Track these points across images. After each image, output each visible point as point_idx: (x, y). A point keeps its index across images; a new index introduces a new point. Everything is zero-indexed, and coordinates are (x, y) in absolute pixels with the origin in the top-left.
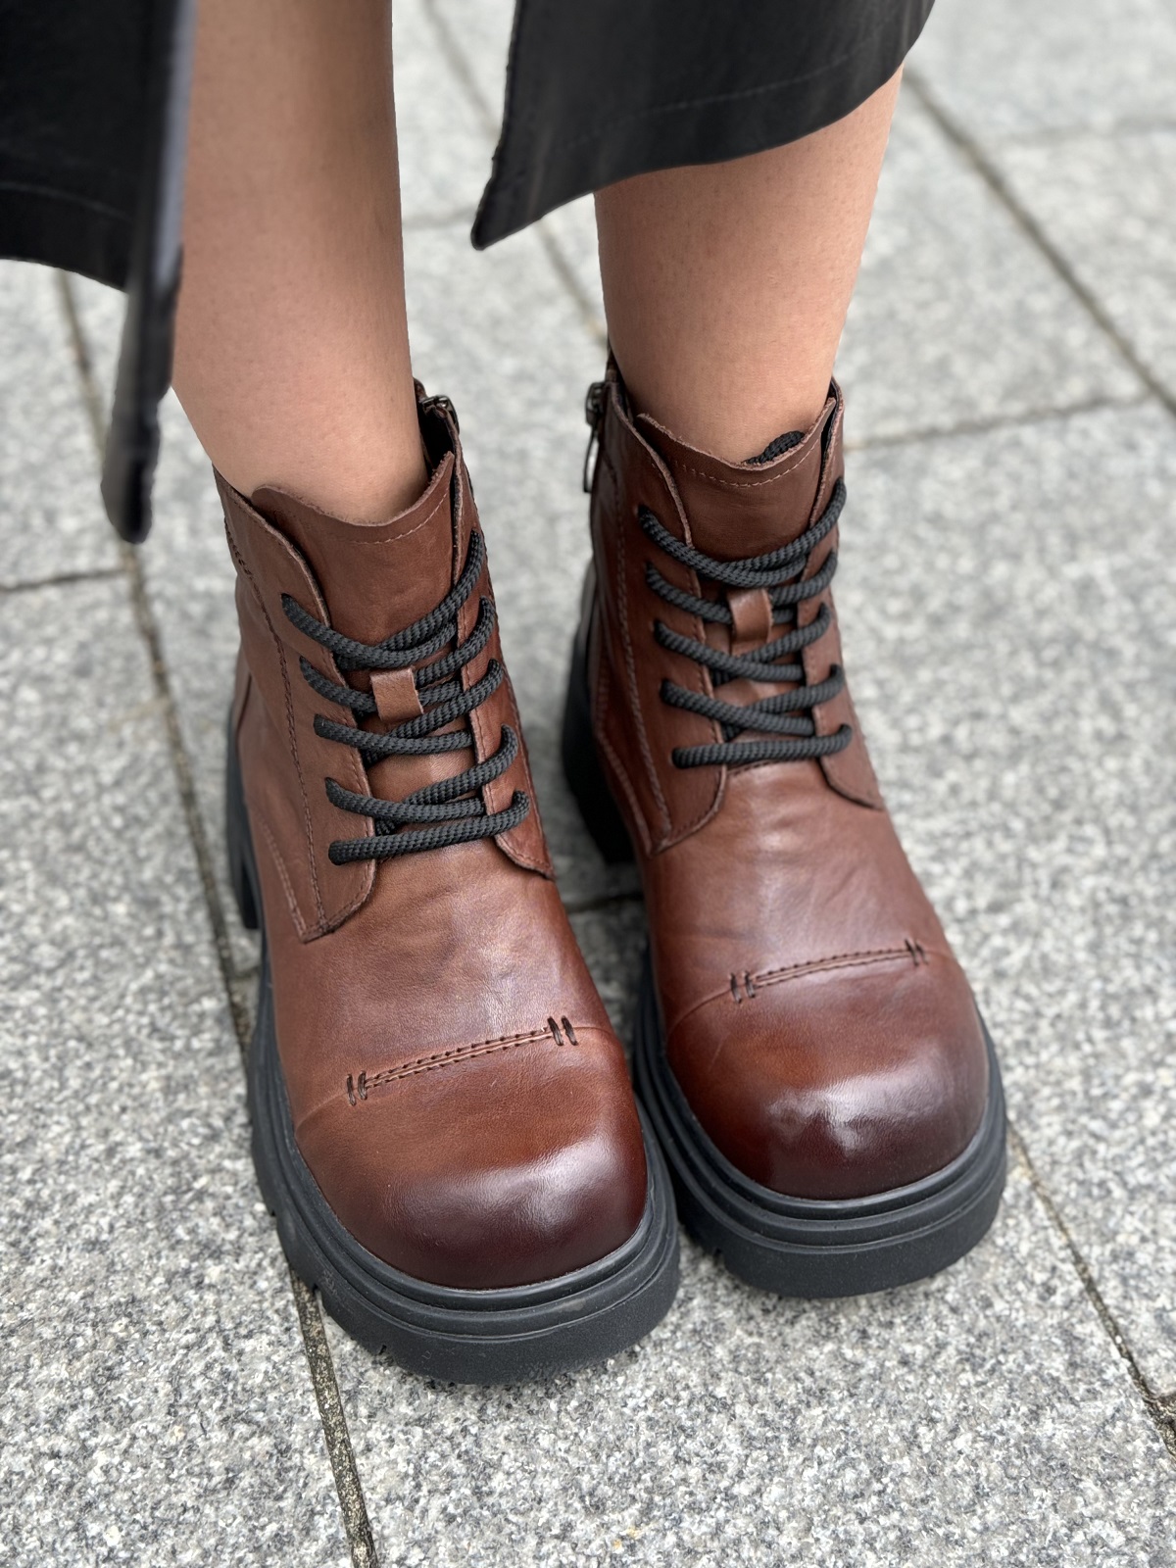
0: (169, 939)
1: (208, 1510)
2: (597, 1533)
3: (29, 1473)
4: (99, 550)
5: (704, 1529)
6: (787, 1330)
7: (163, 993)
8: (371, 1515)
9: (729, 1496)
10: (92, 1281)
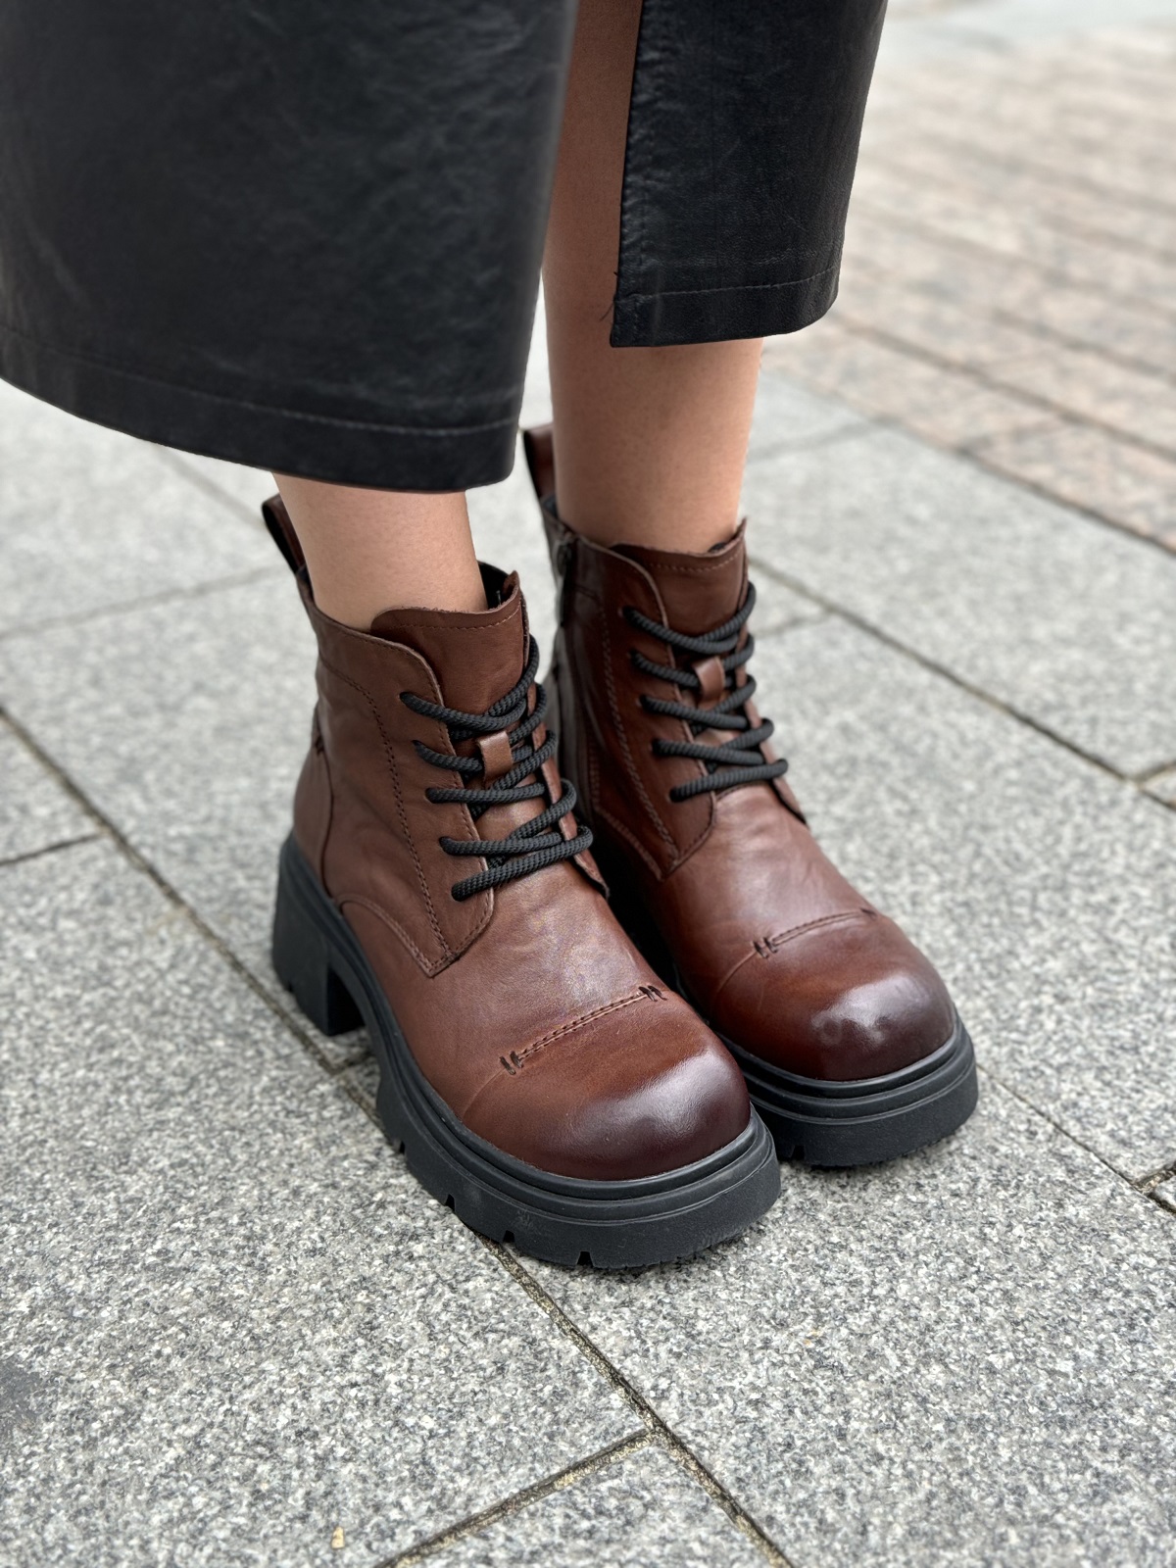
0: (269, 1054)
1: (493, 1389)
2: (790, 1340)
3: (339, 1401)
4: (75, 823)
5: (865, 1320)
6: (863, 1194)
7: (283, 1090)
8: (617, 1366)
9: (873, 1298)
10: (324, 1274)
